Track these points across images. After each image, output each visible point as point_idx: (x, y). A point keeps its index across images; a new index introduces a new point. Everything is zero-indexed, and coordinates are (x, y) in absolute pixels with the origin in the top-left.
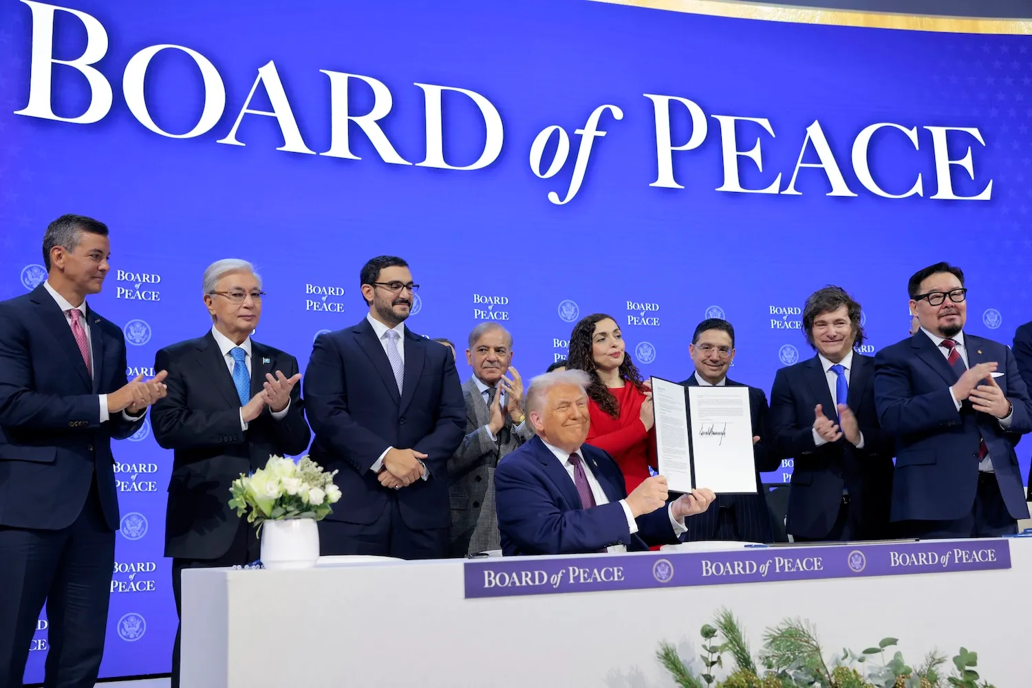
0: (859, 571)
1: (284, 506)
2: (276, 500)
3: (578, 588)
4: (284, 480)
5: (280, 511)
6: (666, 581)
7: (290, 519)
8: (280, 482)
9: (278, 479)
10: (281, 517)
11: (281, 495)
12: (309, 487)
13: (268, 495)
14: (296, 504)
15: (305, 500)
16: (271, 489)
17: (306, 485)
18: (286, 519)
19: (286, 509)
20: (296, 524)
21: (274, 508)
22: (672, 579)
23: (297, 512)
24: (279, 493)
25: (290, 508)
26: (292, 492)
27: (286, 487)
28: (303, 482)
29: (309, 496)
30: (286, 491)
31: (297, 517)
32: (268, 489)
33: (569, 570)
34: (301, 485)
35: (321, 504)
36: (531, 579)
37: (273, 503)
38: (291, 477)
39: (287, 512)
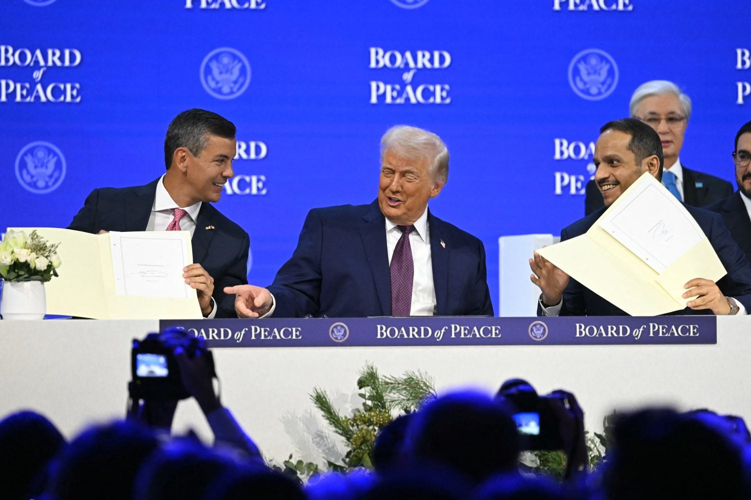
0: (540, 340)
1: (16, 271)
2: (10, 266)
3: (259, 343)
4: (15, 250)
5: (13, 275)
6: (341, 341)
7: (22, 281)
8: (13, 252)
9: (11, 250)
10: (15, 280)
11: (13, 262)
12: (36, 256)
13: (3, 262)
14: (26, 270)
15: (32, 266)
16: (5, 258)
17: (34, 255)
18: (18, 281)
19: (18, 273)
20: (27, 285)
21: (9, 272)
22: (346, 341)
23: (26, 276)
24: (12, 260)
25: (21, 273)
26: (22, 260)
27: (17, 256)
28: (32, 252)
29: (35, 264)
30: (18, 259)
31: (27, 279)
32: (3, 258)
33: (251, 328)
34: (30, 255)
35: (45, 270)
36: (217, 334)
37: (8, 268)
38: (22, 248)
39: (20, 276)
